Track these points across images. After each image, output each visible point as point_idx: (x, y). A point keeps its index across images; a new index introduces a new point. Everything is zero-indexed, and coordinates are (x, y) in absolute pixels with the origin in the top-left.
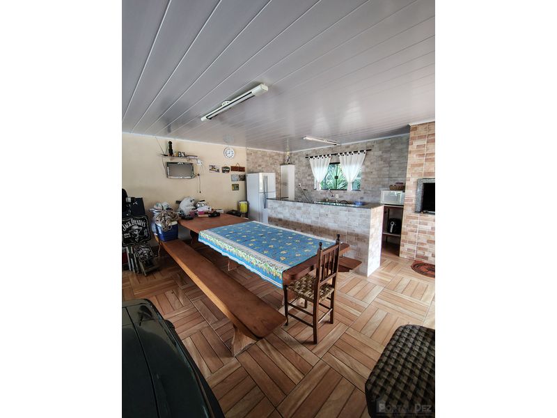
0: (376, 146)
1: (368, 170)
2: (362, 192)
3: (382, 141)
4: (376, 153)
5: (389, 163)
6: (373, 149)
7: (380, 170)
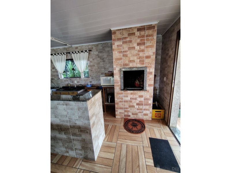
0: (94, 48)
1: (92, 64)
2: (91, 78)
3: (97, 45)
4: (94, 53)
5: (103, 59)
6: (93, 50)
7: (99, 64)
